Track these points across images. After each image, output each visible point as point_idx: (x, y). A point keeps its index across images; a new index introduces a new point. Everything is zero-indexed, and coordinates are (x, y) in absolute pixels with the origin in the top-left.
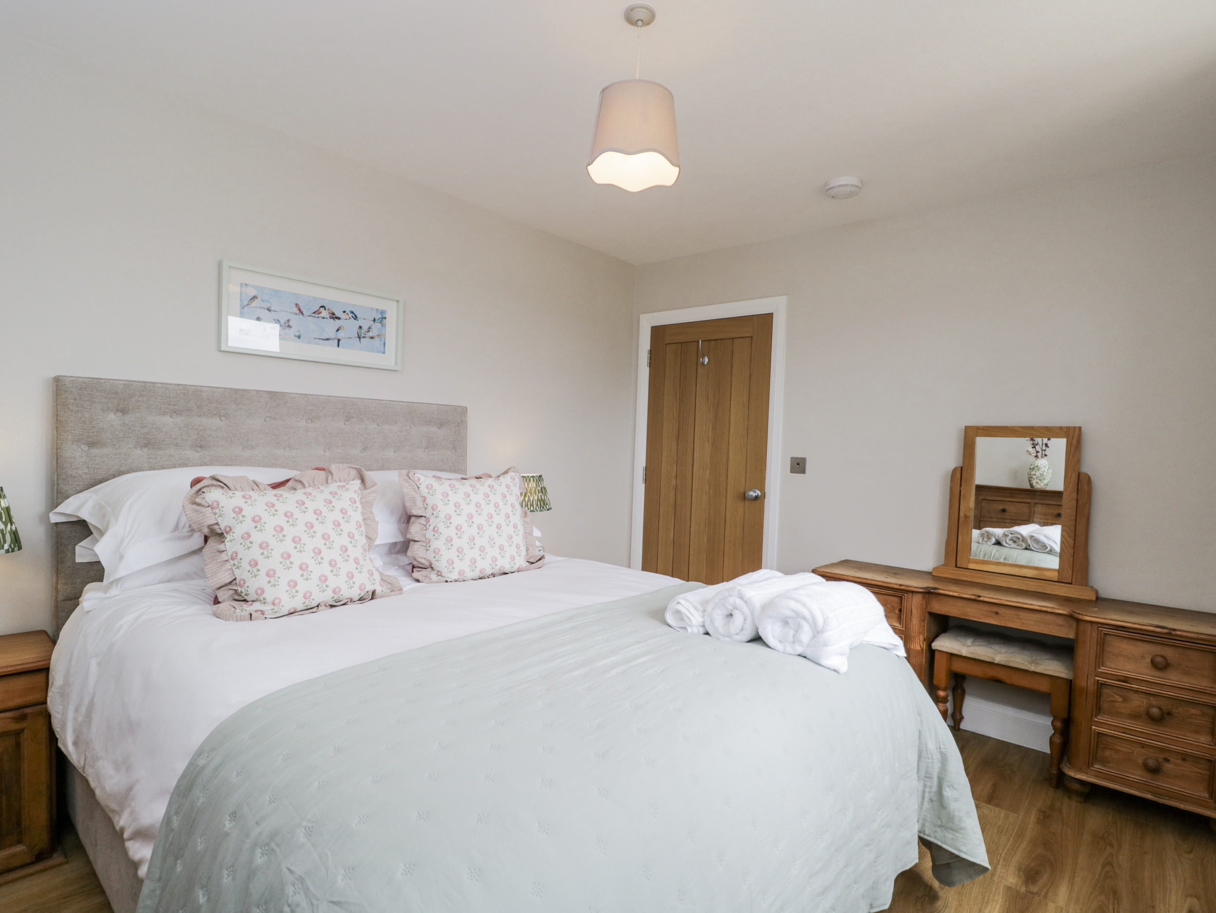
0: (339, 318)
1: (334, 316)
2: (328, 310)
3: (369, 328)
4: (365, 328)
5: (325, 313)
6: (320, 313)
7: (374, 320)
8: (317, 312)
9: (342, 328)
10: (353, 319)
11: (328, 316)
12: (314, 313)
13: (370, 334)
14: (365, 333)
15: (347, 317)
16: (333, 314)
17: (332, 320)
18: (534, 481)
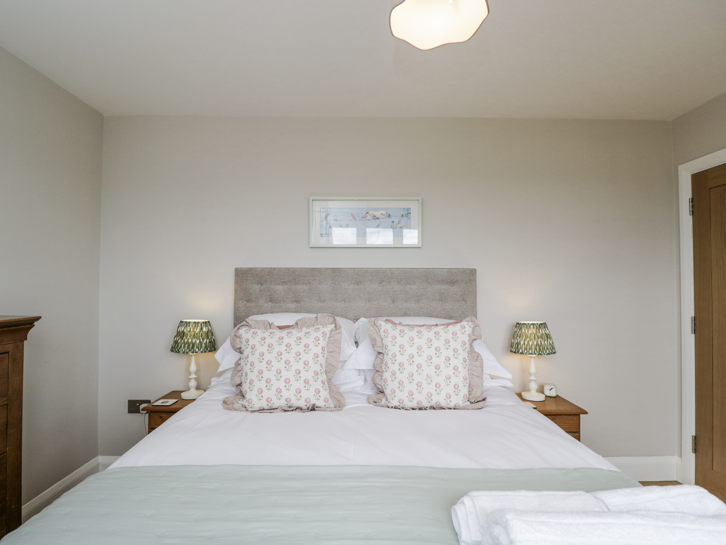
0: (378, 218)
1: (375, 218)
2: (371, 214)
3: (399, 222)
4: (396, 221)
5: (369, 217)
6: (366, 217)
7: (403, 216)
8: (365, 217)
9: (380, 224)
10: (387, 217)
11: (371, 218)
12: (363, 218)
13: (400, 225)
14: (396, 225)
15: (384, 217)
16: (375, 216)
17: (374, 220)
18: (534, 328)
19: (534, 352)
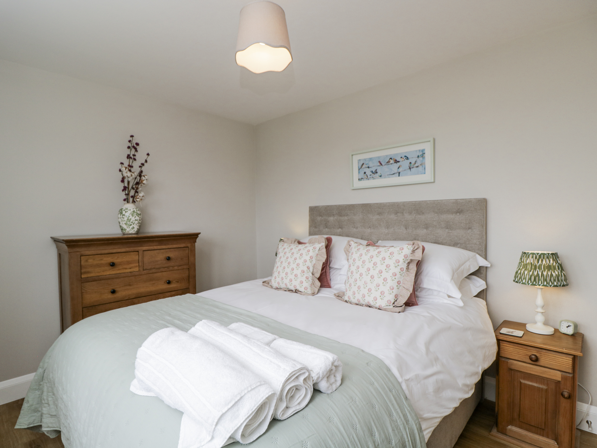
0: (399, 162)
1: (396, 161)
2: (393, 159)
3: (416, 162)
4: (413, 162)
5: (392, 161)
6: (390, 162)
7: (418, 157)
8: (389, 162)
9: (401, 166)
10: (406, 160)
11: (393, 162)
12: (387, 163)
13: (416, 165)
14: (413, 165)
15: (403, 160)
16: (396, 160)
17: (396, 164)
19: (528, 282)
